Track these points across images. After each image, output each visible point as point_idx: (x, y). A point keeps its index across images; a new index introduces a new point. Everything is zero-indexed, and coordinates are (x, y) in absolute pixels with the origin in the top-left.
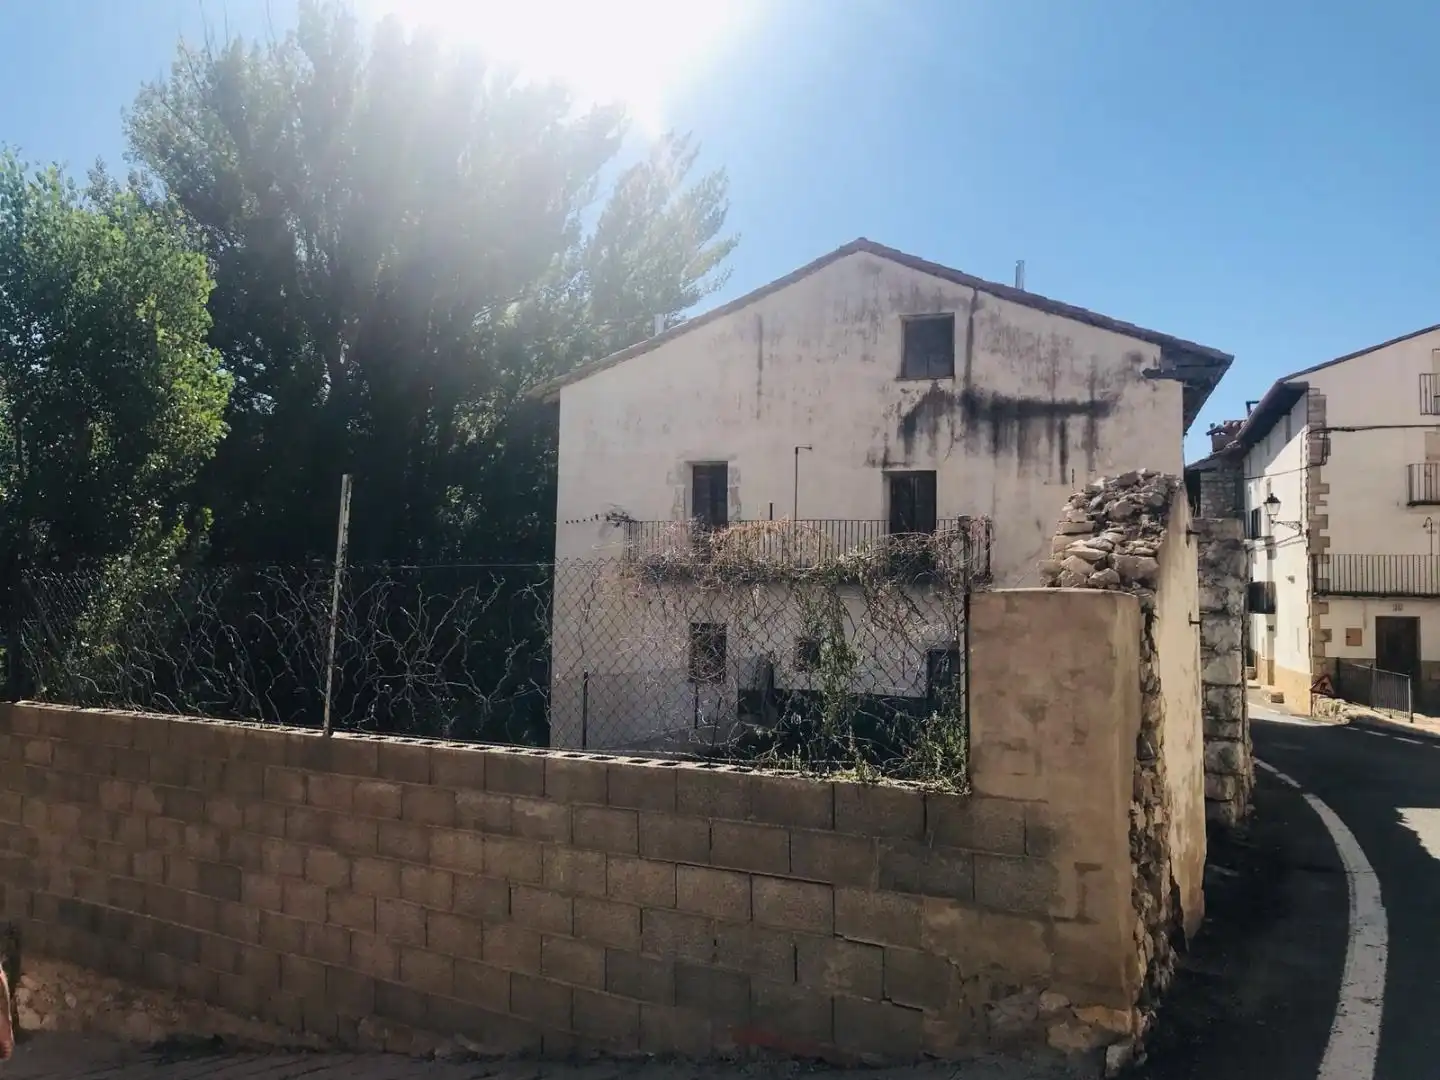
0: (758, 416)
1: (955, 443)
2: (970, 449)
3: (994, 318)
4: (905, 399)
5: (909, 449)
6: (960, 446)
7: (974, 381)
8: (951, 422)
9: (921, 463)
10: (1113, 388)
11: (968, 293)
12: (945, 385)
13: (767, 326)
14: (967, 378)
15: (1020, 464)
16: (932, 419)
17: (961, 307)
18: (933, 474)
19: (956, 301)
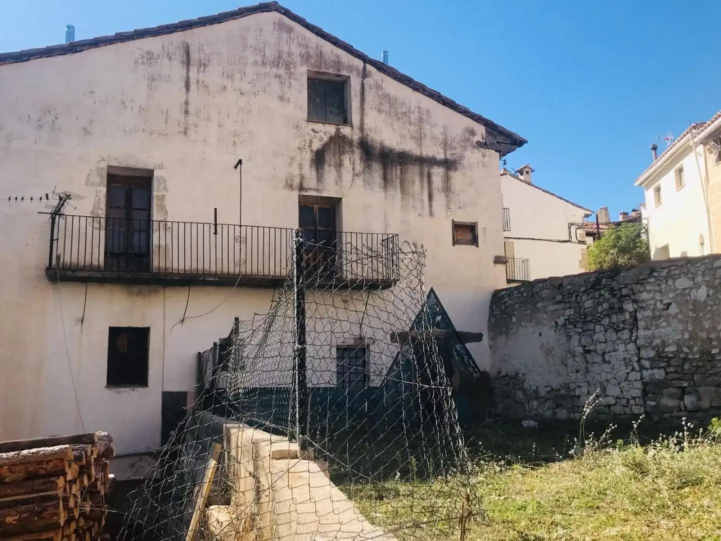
0: (185, 133)
1: (356, 178)
2: (367, 183)
3: (379, 87)
4: (315, 137)
5: (320, 179)
6: (359, 181)
7: (366, 131)
8: (352, 161)
9: (330, 192)
10: (459, 151)
11: (359, 63)
12: (346, 130)
13: (194, 55)
14: (362, 129)
15: (403, 199)
16: (337, 156)
17: (355, 73)
18: (339, 200)
19: (351, 68)
